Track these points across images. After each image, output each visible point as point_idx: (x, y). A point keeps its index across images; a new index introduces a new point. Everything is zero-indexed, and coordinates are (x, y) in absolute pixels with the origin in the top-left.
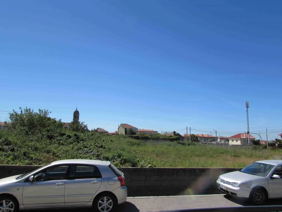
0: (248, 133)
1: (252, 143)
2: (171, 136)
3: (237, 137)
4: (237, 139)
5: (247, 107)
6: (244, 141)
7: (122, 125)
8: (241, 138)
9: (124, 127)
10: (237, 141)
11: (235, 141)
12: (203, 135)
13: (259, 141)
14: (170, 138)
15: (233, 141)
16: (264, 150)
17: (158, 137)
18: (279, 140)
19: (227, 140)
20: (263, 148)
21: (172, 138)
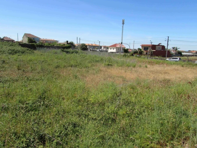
0: (122, 43)
1: (123, 51)
2: (64, 45)
3: (114, 46)
4: (113, 48)
5: (123, 24)
6: (118, 49)
7: (26, 35)
8: (116, 47)
9: (27, 37)
10: (113, 49)
11: (112, 49)
12: (92, 44)
13: (128, 49)
14: (63, 46)
15: (111, 49)
16: (131, 57)
17: (54, 45)
18: (140, 49)
19: (108, 48)
20: (131, 55)
21: (64, 46)
